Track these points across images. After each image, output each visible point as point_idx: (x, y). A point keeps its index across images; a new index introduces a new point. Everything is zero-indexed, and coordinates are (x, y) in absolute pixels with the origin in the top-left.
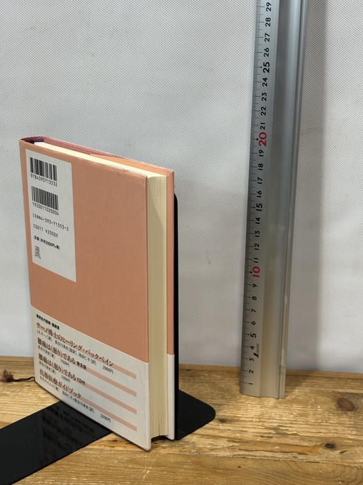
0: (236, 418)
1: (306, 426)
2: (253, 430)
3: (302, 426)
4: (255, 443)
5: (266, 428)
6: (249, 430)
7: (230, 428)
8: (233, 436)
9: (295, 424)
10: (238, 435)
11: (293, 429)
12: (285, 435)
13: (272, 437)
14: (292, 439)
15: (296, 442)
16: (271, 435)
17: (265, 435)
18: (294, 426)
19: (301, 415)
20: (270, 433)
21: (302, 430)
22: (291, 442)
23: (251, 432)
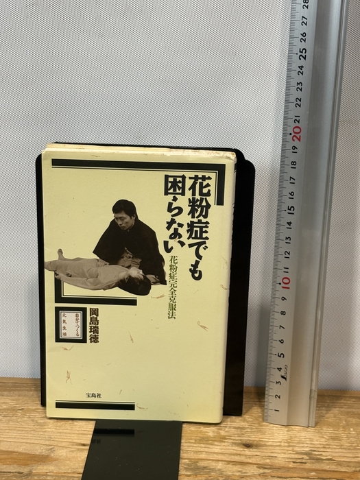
0: (262, 443)
1: (340, 450)
2: (283, 455)
3: (337, 450)
4: (288, 469)
5: (297, 453)
6: (279, 456)
7: (258, 454)
8: (262, 462)
9: (329, 448)
10: (268, 461)
11: (327, 454)
12: (319, 460)
13: (305, 463)
14: (328, 464)
15: (333, 467)
16: (304, 461)
17: (298, 461)
18: (328, 450)
19: (334, 439)
20: (303, 458)
21: (337, 455)
22: (327, 468)
23: (282, 458)
